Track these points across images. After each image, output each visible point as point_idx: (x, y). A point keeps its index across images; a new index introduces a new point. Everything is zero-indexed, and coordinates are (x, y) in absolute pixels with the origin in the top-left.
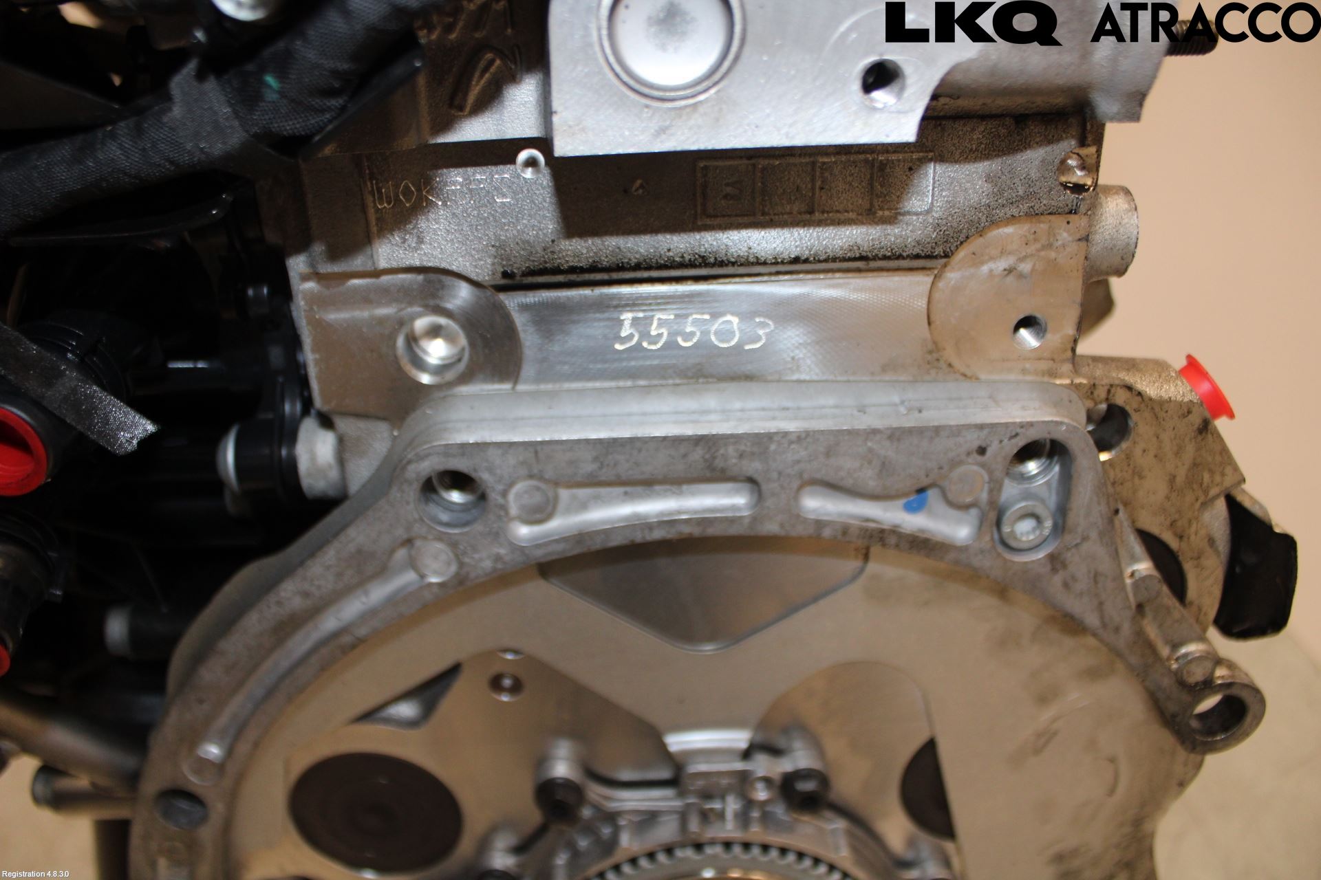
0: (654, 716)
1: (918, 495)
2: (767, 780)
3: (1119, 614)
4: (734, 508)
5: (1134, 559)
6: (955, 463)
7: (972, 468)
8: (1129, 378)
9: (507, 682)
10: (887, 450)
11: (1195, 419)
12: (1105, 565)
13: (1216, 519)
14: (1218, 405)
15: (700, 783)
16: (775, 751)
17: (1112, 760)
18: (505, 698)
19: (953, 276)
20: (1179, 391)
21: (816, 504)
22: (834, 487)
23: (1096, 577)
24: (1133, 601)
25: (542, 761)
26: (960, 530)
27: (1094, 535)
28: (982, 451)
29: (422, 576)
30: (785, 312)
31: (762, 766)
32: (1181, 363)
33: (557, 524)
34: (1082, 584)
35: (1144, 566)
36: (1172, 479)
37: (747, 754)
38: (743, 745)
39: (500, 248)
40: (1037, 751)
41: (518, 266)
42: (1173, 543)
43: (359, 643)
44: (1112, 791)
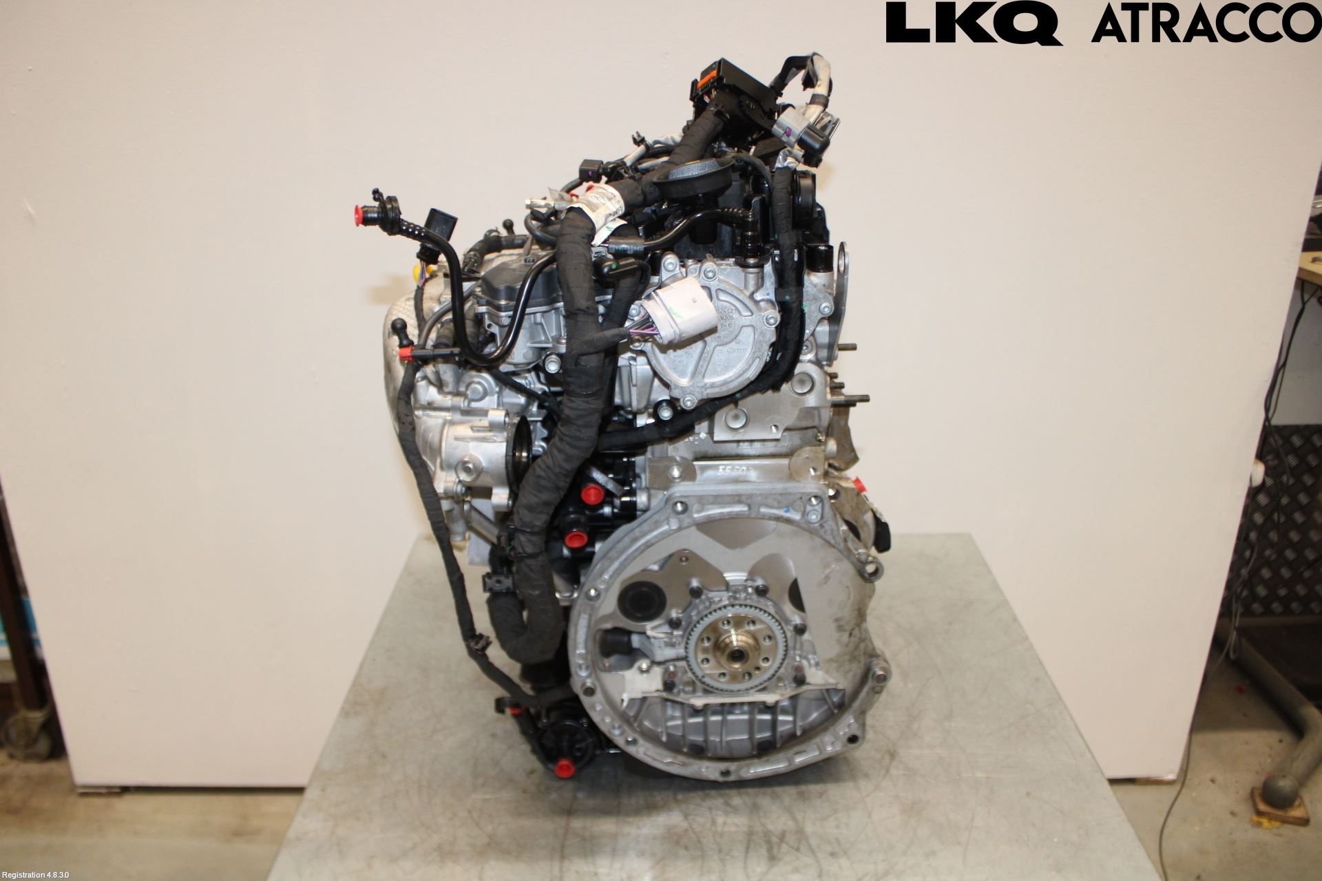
0: (721, 569)
1: (787, 509)
2: (751, 587)
3: (840, 540)
4: (744, 511)
5: (842, 526)
6: (795, 501)
7: (799, 502)
8: (837, 481)
9: (684, 559)
10: (780, 498)
11: (856, 492)
12: (834, 527)
13: (869, 517)
14: (862, 489)
15: (734, 588)
16: (753, 580)
17: (847, 587)
18: (684, 564)
19: (794, 459)
20: (852, 485)
21: (763, 510)
22: (768, 506)
23: (832, 530)
24: (843, 537)
25: (689, 583)
26: (796, 516)
27: (830, 519)
28: (801, 498)
29: (670, 527)
30: (755, 467)
31: (749, 583)
32: (854, 478)
33: (703, 514)
34: (829, 532)
35: (844, 527)
36: (852, 507)
37: (746, 580)
38: (745, 578)
39: (695, 453)
40: (826, 583)
41: (699, 456)
42: (855, 523)
43: (653, 544)
44: (849, 598)
